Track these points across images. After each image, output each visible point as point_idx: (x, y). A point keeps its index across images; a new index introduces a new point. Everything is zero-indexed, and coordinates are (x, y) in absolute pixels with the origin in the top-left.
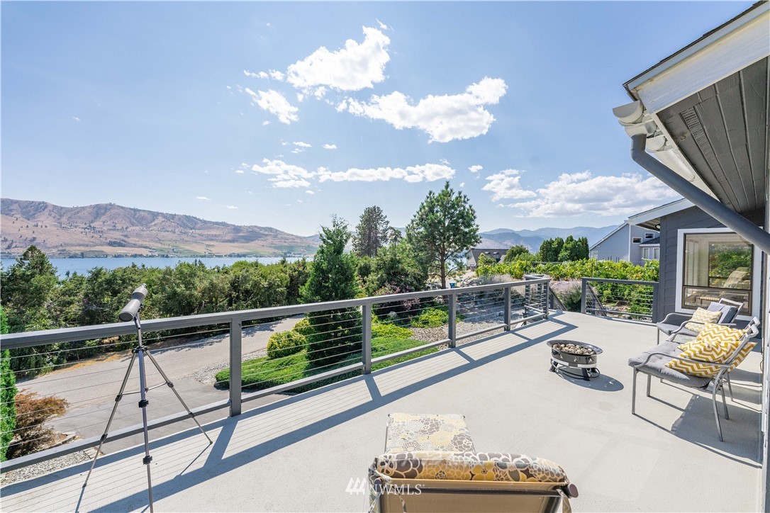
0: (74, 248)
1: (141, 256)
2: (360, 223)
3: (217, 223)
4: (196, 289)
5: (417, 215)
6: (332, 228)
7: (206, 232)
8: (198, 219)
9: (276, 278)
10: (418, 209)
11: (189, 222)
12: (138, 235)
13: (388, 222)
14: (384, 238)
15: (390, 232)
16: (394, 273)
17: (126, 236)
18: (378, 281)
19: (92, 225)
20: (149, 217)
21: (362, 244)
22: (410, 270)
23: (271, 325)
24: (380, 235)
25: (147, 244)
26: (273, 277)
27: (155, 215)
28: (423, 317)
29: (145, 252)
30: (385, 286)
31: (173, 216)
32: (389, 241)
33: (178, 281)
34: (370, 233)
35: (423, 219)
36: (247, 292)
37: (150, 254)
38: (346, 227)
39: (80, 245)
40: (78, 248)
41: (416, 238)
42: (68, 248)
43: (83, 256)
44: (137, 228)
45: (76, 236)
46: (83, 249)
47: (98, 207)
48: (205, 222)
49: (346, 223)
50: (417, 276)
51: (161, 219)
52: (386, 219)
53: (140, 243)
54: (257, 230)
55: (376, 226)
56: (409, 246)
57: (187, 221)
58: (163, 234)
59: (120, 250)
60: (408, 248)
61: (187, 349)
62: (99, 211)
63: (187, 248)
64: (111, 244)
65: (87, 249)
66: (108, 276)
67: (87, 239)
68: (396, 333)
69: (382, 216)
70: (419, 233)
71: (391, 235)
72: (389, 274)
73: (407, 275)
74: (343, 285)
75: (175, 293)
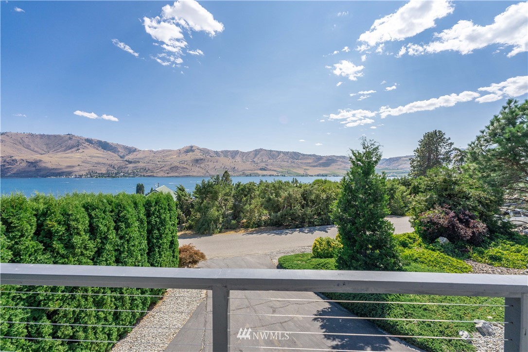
0: (248, 172)
1: (273, 175)
2: (419, 147)
3: (310, 155)
4: (281, 197)
5: (487, 130)
6: (362, 151)
7: (304, 161)
8: (300, 154)
9: (332, 193)
10: (489, 124)
11: (295, 156)
12: (272, 164)
13: (451, 144)
14: (447, 159)
15: (454, 153)
16: (449, 195)
17: (267, 165)
18: (426, 202)
19: (254, 160)
20: (277, 154)
21: (420, 166)
22: (473, 192)
23: (328, 228)
24: (442, 157)
25: (275, 169)
26: (330, 192)
27: (279, 153)
28: (493, 251)
29: (275, 173)
30: (434, 208)
31: (288, 153)
32: (453, 162)
33: (273, 191)
34: (430, 156)
35: (496, 134)
36: (313, 202)
37: (277, 174)
38: (377, 148)
39: (249, 170)
40: (249, 171)
41: (484, 157)
42: (245, 172)
43: (250, 175)
44: (271, 160)
45: (248, 166)
46: (250, 172)
47: (256, 151)
48: (304, 155)
49: (376, 145)
50: (483, 200)
51: (282, 155)
52: (449, 141)
53: (273, 168)
54: (335, 158)
55: (437, 148)
56: (474, 165)
57: (295, 155)
58: (283, 163)
59: (265, 173)
60: (472, 168)
61: (273, 234)
62: (257, 152)
63: (295, 171)
64: (261, 169)
65: (252, 172)
66: (242, 187)
67: (252, 167)
68: (445, 264)
69: (444, 138)
70: (489, 151)
71: (456, 155)
72: (441, 196)
73: (468, 198)
74: (371, 206)
75: (270, 199)
